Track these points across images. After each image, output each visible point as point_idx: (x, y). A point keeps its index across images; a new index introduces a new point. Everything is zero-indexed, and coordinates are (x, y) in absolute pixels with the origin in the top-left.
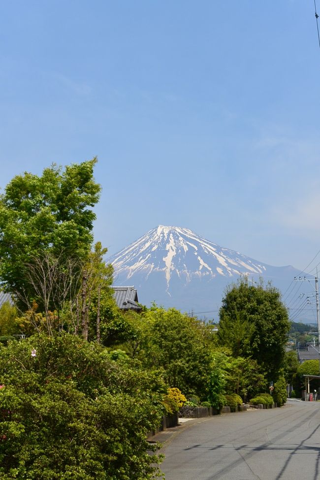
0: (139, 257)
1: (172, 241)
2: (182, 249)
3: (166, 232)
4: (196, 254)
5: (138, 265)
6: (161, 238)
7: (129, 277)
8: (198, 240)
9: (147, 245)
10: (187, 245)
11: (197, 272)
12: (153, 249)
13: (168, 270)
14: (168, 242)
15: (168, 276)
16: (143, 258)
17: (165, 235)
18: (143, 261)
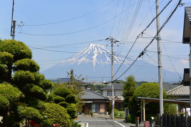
0: (83, 56)
1: (96, 50)
2: (100, 53)
3: (94, 46)
4: (105, 55)
5: (82, 59)
6: (92, 49)
7: (79, 64)
8: (106, 50)
9: (86, 51)
10: (102, 51)
11: (106, 62)
12: (89, 53)
13: (94, 61)
15: (94, 64)
18: (84, 58)
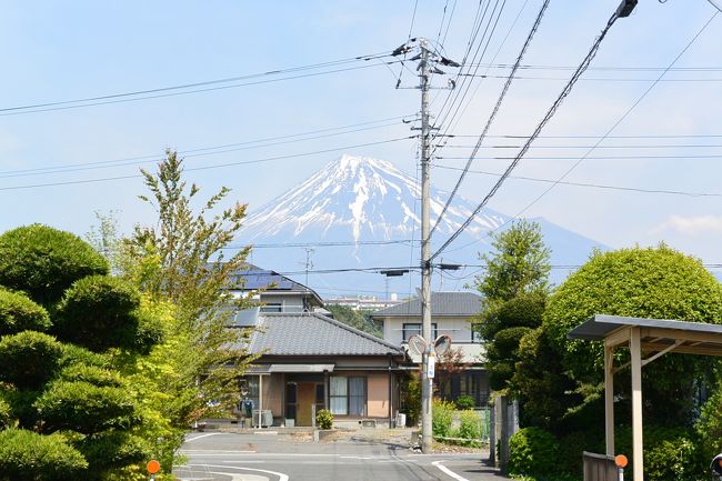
0: (312, 202)
1: (363, 179)
2: (379, 191)
3: (354, 164)
4: (399, 198)
5: (311, 214)
6: (346, 174)
7: (297, 233)
8: (401, 177)
9: (326, 185)
10: (387, 185)
11: (400, 226)
12: (334, 192)
13: (357, 223)
14: (357, 180)
15: (356, 233)
16: (319, 205)
17: (353, 170)
18: (318, 209)
